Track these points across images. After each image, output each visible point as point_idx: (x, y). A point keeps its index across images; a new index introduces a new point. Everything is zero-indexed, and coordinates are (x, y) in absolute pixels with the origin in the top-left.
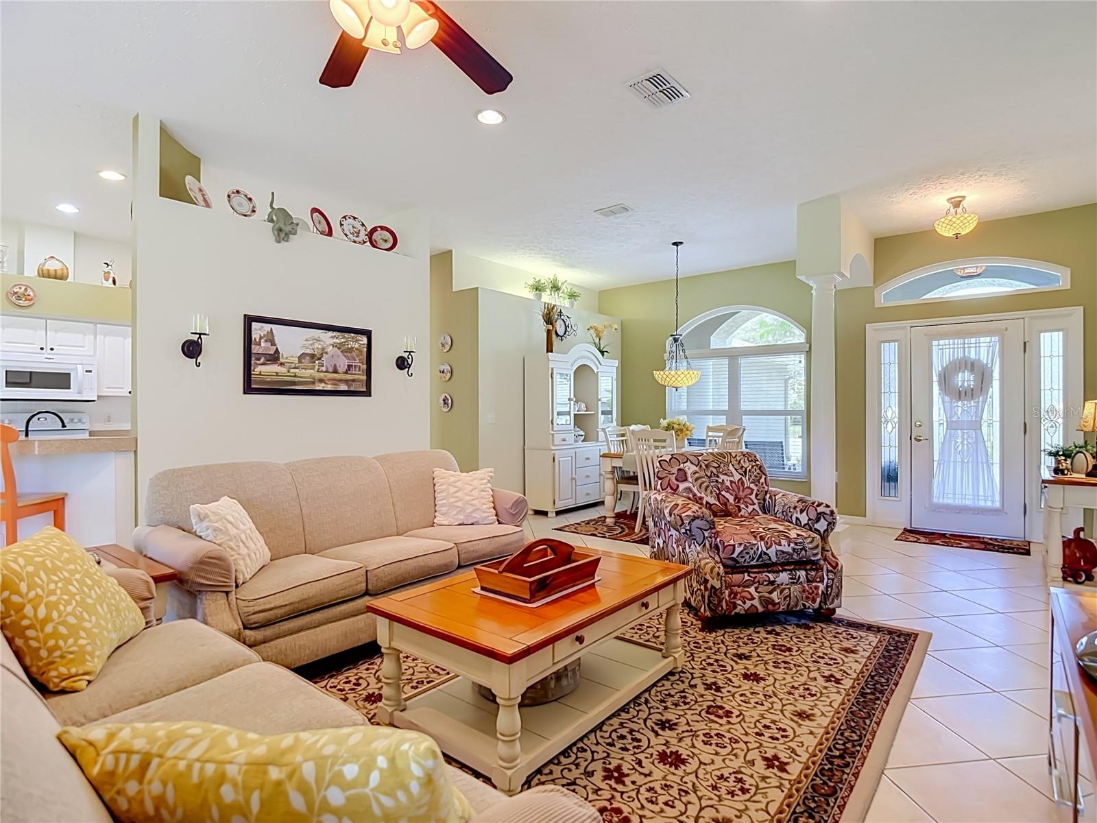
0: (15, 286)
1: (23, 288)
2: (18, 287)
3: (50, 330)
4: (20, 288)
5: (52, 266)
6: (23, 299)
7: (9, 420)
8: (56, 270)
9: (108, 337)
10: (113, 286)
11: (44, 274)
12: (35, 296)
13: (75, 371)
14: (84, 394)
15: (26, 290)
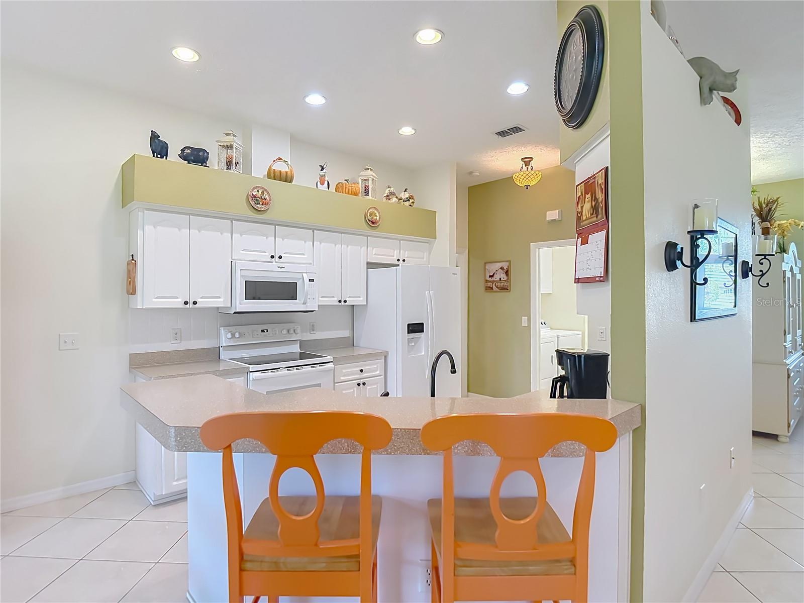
0: (254, 189)
1: (260, 191)
2: (256, 190)
3: (278, 237)
4: (258, 191)
5: (280, 167)
6: (261, 203)
7: (240, 334)
8: (286, 172)
9: (323, 244)
10: (327, 190)
11: (273, 175)
12: (270, 200)
13: (301, 280)
14: (308, 304)
15: (263, 193)
